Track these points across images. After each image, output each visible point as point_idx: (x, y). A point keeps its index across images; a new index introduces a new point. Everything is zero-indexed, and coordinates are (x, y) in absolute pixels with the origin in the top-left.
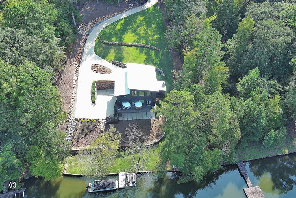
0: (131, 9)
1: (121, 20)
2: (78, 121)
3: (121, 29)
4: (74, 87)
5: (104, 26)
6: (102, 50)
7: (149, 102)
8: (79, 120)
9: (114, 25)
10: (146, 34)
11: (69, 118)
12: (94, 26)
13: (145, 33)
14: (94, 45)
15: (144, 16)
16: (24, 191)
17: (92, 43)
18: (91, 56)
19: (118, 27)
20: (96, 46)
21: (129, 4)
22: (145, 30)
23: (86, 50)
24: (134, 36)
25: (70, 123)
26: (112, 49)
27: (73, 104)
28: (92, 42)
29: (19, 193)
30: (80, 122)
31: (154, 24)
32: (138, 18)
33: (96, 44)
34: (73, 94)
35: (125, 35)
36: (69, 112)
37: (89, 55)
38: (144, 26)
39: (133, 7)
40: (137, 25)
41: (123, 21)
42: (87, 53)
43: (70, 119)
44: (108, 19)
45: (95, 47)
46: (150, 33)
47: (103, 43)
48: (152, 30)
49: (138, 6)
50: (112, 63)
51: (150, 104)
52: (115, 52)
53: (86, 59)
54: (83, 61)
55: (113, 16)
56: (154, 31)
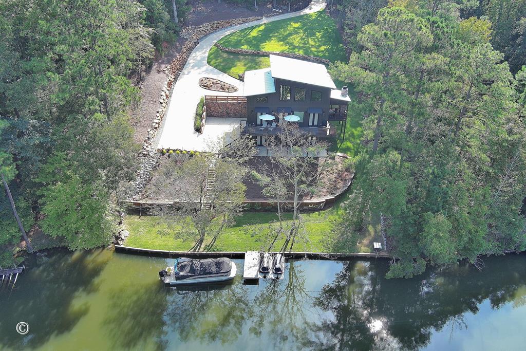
0: (276, 15)
1: (259, 26)
2: (163, 154)
3: (258, 36)
4: (161, 103)
5: (227, 33)
6: (221, 62)
7: (314, 115)
8: (165, 151)
9: (245, 32)
10: (304, 44)
11: (145, 147)
12: (209, 34)
13: (303, 42)
14: (207, 55)
15: (301, 22)
16: (20, 271)
17: (205, 53)
18: (199, 68)
19: (254, 33)
20: (211, 57)
21: (274, 9)
22: (302, 39)
23: (191, 61)
24: (282, 45)
25: (145, 155)
26: (239, 60)
27: (155, 128)
28: (203, 51)
29: (8, 275)
30: (165, 156)
31: (319, 32)
32: (290, 25)
33: (210, 54)
34: (158, 112)
35: (265, 44)
36: (146, 139)
37: (196, 68)
38: (302, 35)
39: (280, 14)
40: (288, 32)
41: (262, 28)
42: (192, 65)
43: (147, 149)
44: (236, 25)
45: (208, 57)
46: (311, 42)
47: (223, 52)
48: (316, 40)
49: (289, 12)
50: (239, 79)
51: (315, 126)
52: (245, 65)
53: (189, 72)
54: (184, 74)
55: (244, 22)
56: (319, 41)
